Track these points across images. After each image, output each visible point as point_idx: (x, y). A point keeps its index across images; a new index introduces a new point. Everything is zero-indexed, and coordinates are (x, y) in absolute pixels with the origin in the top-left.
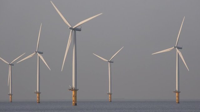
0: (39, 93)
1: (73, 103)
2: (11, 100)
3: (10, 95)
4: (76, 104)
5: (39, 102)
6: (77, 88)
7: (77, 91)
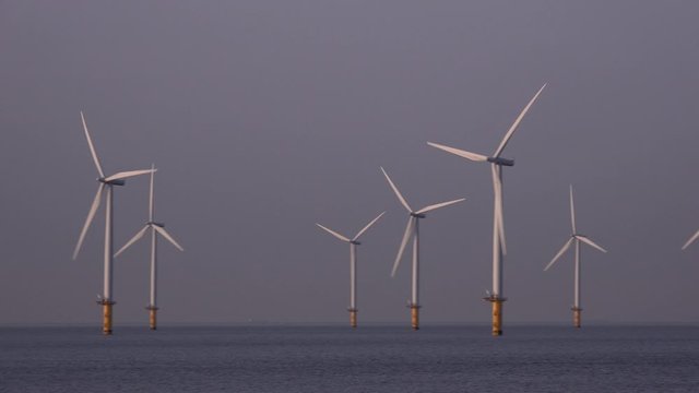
0: (417, 308)
1: (495, 329)
2: (355, 323)
3: (351, 311)
4: (500, 332)
5: (417, 328)
6: (504, 296)
7: (504, 303)
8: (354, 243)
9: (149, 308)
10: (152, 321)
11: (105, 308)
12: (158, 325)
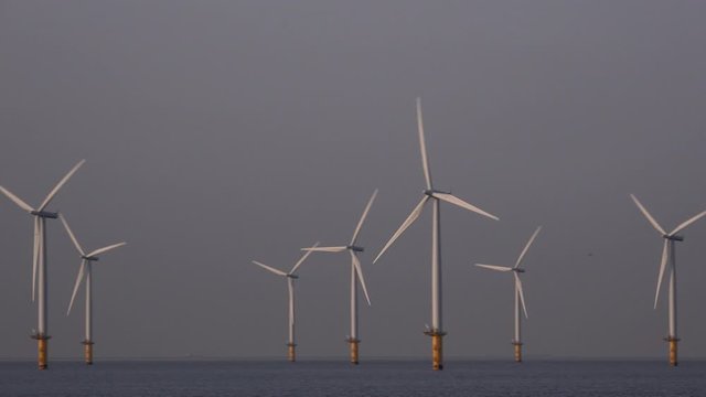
0: (356, 342)
1: (435, 363)
2: (294, 357)
4: (441, 367)
5: (357, 363)
6: (444, 330)
7: (444, 338)
8: (291, 276)
9: (85, 343)
10: (88, 356)
11: (40, 343)
12: (94, 360)
